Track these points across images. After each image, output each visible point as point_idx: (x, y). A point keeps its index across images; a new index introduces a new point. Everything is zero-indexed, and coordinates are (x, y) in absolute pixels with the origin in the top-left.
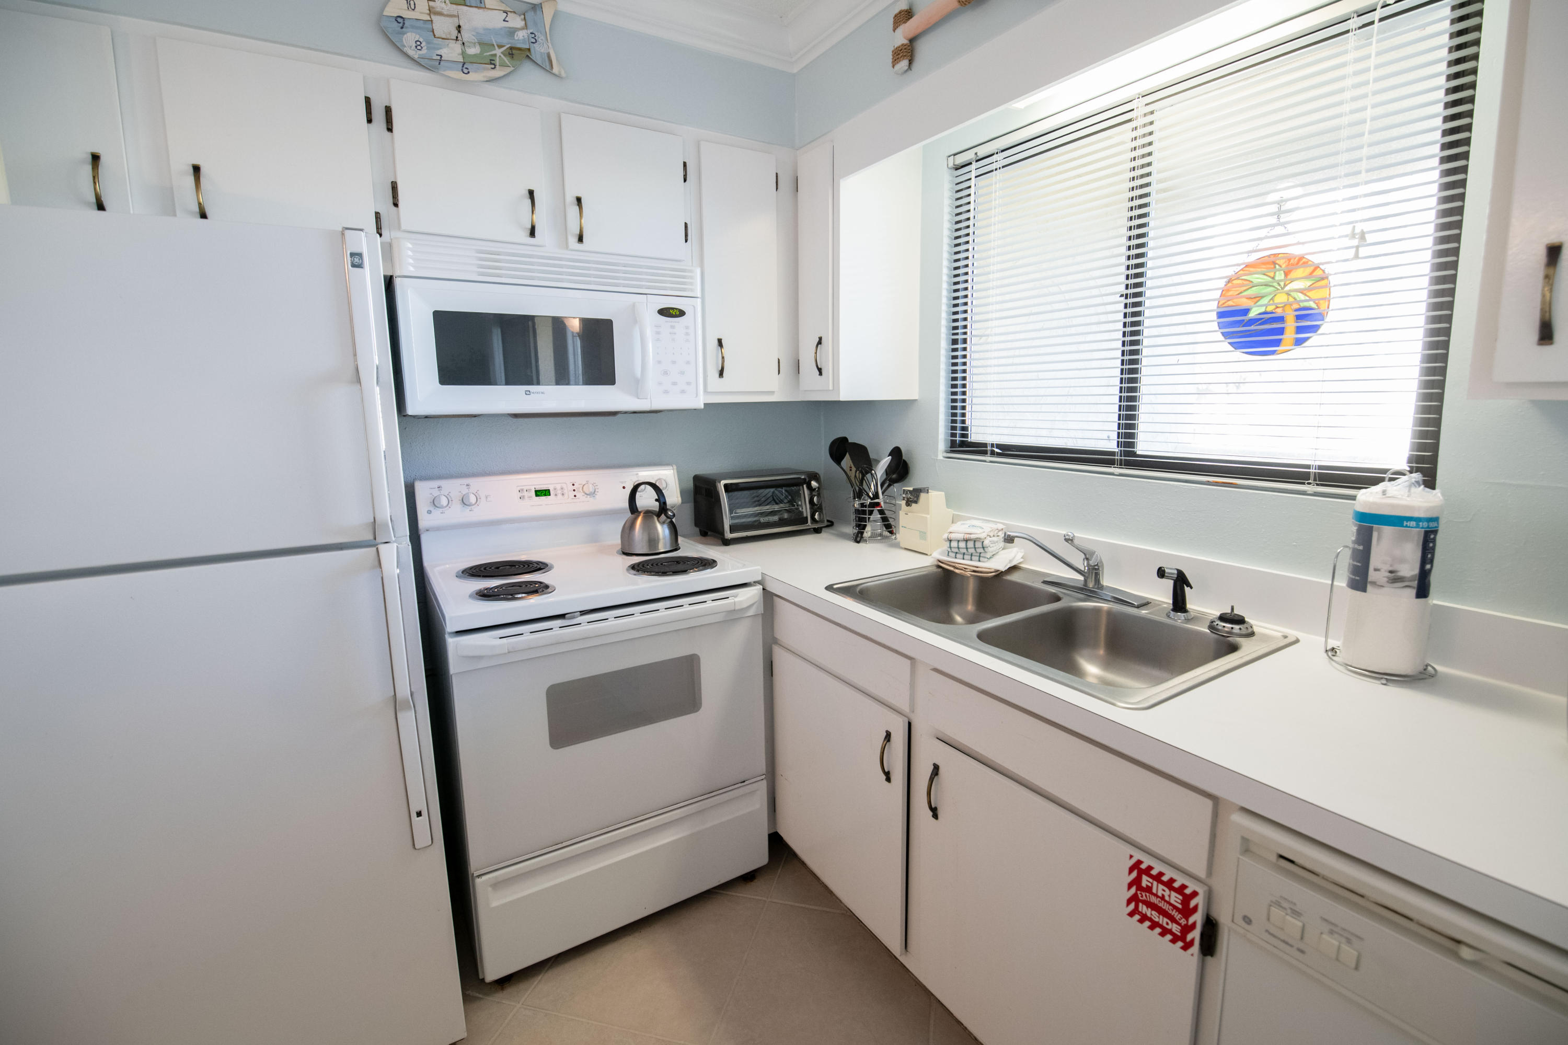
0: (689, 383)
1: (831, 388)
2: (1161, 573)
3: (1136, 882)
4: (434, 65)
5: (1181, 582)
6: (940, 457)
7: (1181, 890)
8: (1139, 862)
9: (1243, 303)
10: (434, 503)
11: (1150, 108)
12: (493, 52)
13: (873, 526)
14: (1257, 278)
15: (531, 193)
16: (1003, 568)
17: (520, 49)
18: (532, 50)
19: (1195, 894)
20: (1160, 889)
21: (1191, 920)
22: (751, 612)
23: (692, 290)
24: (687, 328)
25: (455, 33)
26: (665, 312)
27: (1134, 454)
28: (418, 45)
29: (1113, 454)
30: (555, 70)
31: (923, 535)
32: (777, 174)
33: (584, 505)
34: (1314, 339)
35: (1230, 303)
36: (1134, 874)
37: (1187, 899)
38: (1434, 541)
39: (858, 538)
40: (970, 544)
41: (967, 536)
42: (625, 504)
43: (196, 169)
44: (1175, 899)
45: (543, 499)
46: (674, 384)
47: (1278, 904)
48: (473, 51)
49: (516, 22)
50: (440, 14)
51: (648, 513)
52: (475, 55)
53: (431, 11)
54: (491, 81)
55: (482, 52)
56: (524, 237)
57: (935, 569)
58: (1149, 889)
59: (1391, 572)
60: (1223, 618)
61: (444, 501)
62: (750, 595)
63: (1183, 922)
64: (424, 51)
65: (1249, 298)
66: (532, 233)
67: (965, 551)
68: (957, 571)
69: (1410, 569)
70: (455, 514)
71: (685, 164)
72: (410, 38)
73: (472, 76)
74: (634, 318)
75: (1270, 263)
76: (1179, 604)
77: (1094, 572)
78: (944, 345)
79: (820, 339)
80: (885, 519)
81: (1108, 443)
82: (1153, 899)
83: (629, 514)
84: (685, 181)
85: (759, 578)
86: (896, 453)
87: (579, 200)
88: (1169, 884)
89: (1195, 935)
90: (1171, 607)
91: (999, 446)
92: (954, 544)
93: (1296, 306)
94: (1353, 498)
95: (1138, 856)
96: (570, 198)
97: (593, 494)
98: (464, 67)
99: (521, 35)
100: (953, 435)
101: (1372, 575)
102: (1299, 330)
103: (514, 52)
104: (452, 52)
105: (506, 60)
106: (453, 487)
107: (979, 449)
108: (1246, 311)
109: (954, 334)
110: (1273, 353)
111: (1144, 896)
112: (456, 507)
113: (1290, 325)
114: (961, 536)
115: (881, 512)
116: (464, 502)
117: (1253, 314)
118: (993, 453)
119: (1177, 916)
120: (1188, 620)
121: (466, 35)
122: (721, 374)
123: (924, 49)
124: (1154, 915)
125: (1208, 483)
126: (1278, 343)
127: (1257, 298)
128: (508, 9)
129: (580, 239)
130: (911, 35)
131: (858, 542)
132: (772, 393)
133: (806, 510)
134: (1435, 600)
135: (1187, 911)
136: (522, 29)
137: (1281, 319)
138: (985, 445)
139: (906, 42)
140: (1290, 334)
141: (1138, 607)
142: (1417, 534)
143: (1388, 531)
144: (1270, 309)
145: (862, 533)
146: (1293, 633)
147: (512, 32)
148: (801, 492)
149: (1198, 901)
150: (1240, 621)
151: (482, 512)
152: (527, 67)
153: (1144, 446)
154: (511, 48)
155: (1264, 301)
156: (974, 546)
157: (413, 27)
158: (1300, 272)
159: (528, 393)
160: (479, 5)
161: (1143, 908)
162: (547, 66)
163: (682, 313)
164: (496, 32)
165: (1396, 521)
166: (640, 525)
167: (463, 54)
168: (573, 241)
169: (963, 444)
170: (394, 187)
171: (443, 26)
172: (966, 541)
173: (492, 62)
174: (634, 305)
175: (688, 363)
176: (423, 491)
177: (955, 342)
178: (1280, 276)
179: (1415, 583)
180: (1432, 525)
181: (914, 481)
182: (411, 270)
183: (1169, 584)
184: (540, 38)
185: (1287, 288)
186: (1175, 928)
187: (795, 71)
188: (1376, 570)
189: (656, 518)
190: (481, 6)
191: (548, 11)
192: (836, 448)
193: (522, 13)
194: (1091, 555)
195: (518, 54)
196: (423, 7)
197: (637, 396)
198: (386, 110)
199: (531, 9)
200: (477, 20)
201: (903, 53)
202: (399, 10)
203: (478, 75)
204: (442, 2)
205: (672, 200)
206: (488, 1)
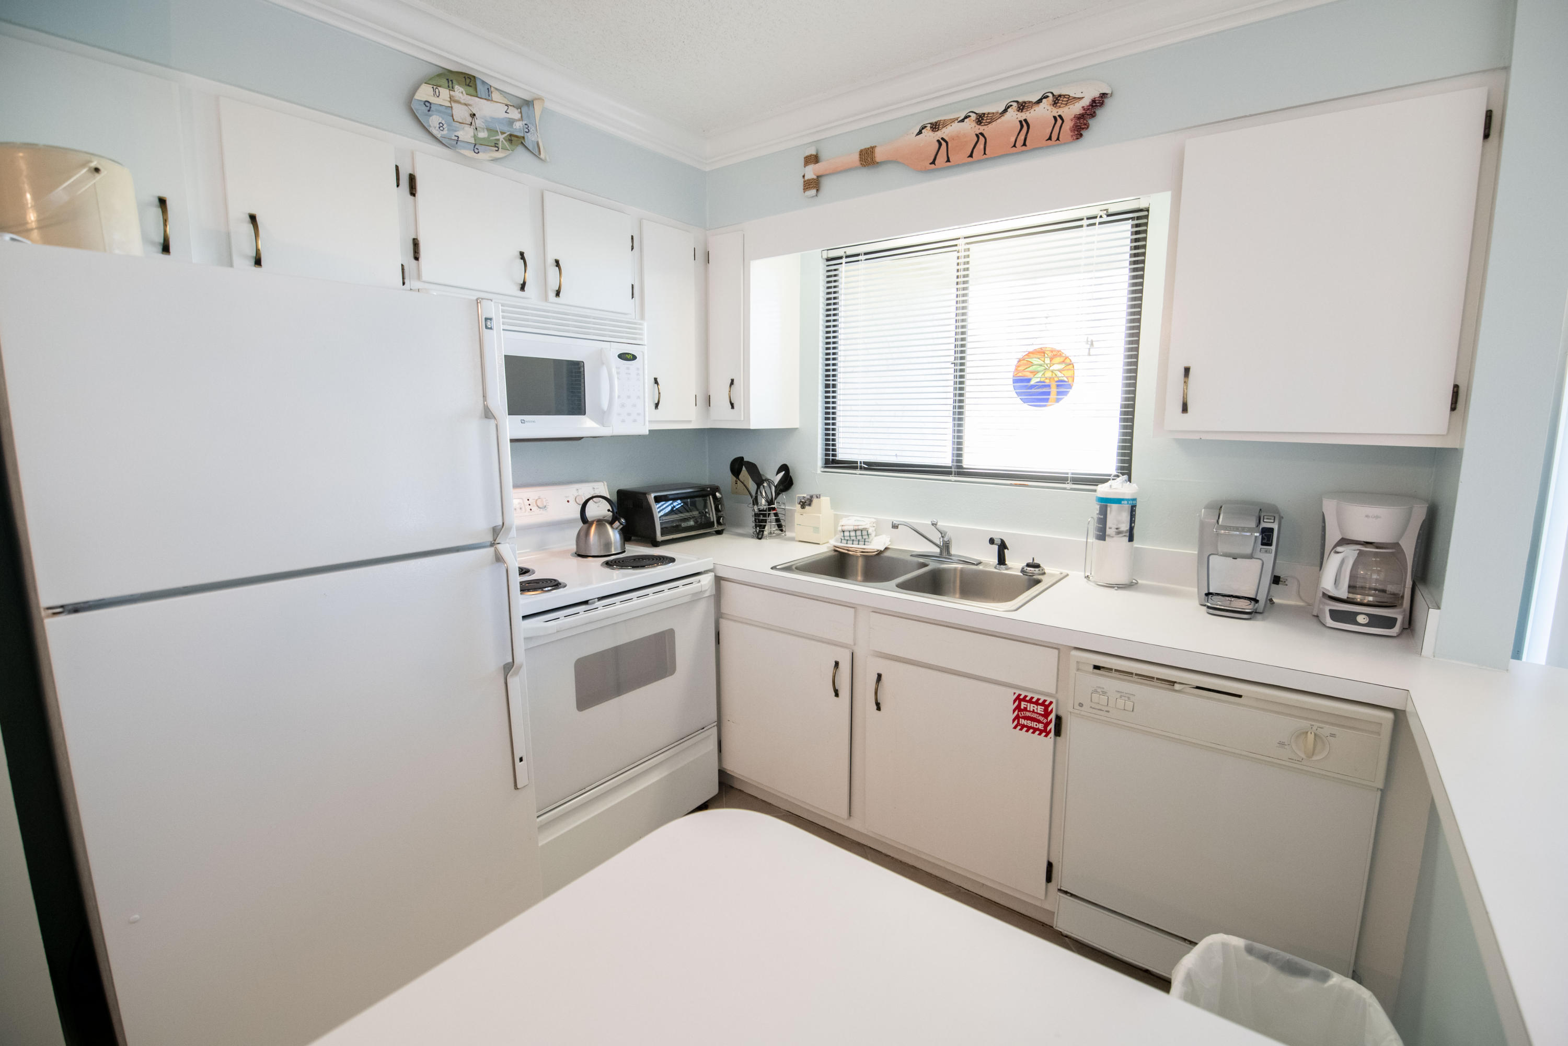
0: (639, 414)
1: (742, 419)
2: (992, 541)
3: (1018, 708)
4: (452, 144)
5: (1003, 547)
6: (819, 472)
7: (1043, 704)
8: (1020, 695)
9: (1028, 375)
11: (968, 246)
12: (497, 137)
13: (770, 527)
14: (1035, 361)
15: (522, 255)
16: (882, 549)
17: (517, 137)
18: (526, 138)
19: (1051, 703)
20: (1031, 707)
21: (1049, 719)
23: (641, 339)
24: (638, 369)
25: (469, 119)
26: (623, 356)
27: (961, 467)
28: (441, 126)
29: (950, 467)
30: (542, 156)
31: (816, 529)
32: (694, 248)
33: (538, 517)
34: (1066, 400)
35: (1020, 374)
36: (1017, 703)
37: (1046, 707)
38: (1135, 511)
39: (759, 536)
40: (859, 533)
41: (856, 528)
42: (578, 515)
43: (253, 218)
44: (1040, 709)
46: (629, 414)
47: (1096, 691)
48: (483, 135)
49: (514, 114)
50: (458, 102)
51: (600, 522)
52: (484, 138)
53: (452, 99)
54: (495, 160)
55: (489, 137)
56: (516, 290)
57: (833, 553)
58: (1025, 709)
59: (1117, 529)
60: (1028, 565)
62: (707, 581)
63: (1045, 721)
64: (445, 132)
65: (1031, 372)
66: (523, 287)
67: (854, 538)
68: (850, 553)
69: (1125, 527)
71: (632, 237)
72: (434, 121)
73: (481, 156)
74: (599, 359)
75: (1041, 352)
76: (1002, 561)
77: (946, 547)
78: (821, 388)
79: (732, 381)
80: (778, 520)
81: (946, 460)
82: (1028, 714)
83: (581, 524)
84: (632, 250)
85: (711, 567)
86: (784, 468)
87: (557, 262)
88: (1037, 703)
89: (1052, 726)
90: (996, 561)
91: (865, 463)
92: (847, 534)
93: (1056, 379)
94: (1095, 491)
95: (1018, 692)
96: (550, 261)
97: (546, 508)
98: (476, 146)
99: (518, 125)
100: (827, 455)
101: (1108, 531)
102: (1059, 393)
103: (513, 138)
104: (466, 134)
105: (506, 144)
107: (851, 465)
108: (1029, 380)
109: (826, 380)
110: (1045, 406)
111: (1022, 714)
113: (1054, 390)
114: (851, 528)
115: (776, 515)
117: (1032, 382)
118: (861, 468)
119: (1041, 718)
120: (1007, 569)
121: (478, 122)
122: (657, 406)
123: (826, 184)
124: (1029, 723)
125: (1011, 485)
126: (1047, 400)
127: (1035, 373)
128: (509, 103)
129: (558, 294)
130: (819, 174)
131: (760, 539)
132: (690, 421)
133: (713, 517)
134: (1136, 544)
135: (1047, 714)
136: (519, 120)
137: (1049, 386)
138: (856, 462)
139: (815, 177)
140: (1053, 395)
141: (977, 565)
142: (1127, 507)
143: (1115, 507)
144: (1043, 379)
145: (763, 531)
146: (1065, 572)
147: (511, 122)
148: (708, 502)
149: (1053, 706)
150: (1038, 566)
152: (520, 149)
153: (969, 462)
154: (511, 135)
155: (1040, 375)
156: (861, 534)
157: (440, 112)
158: (1058, 360)
159: (523, 422)
160: (487, 97)
161: (1022, 721)
162: (536, 152)
163: (634, 357)
164: (499, 121)
165: (1118, 501)
166: (595, 533)
167: (475, 137)
168: (552, 295)
169: (834, 461)
170: (416, 244)
171: (460, 112)
172: (855, 531)
173: (496, 145)
174: (596, 351)
175: (638, 397)
177: (827, 386)
178: (1047, 361)
179: (1128, 534)
180: (1134, 502)
181: (801, 490)
183: (995, 548)
184: (532, 129)
185: (1051, 368)
186: (1041, 726)
187: (707, 169)
188: (1110, 528)
189: (608, 526)
190: (489, 98)
191: (538, 107)
192: (737, 466)
193: (519, 107)
194: (943, 534)
195: (515, 140)
196: (444, 93)
197: (603, 424)
198: (412, 179)
199: (525, 105)
200: (486, 110)
201: (813, 185)
202: (425, 93)
203: (485, 155)
204: (459, 92)
205: (623, 265)
206: (495, 95)
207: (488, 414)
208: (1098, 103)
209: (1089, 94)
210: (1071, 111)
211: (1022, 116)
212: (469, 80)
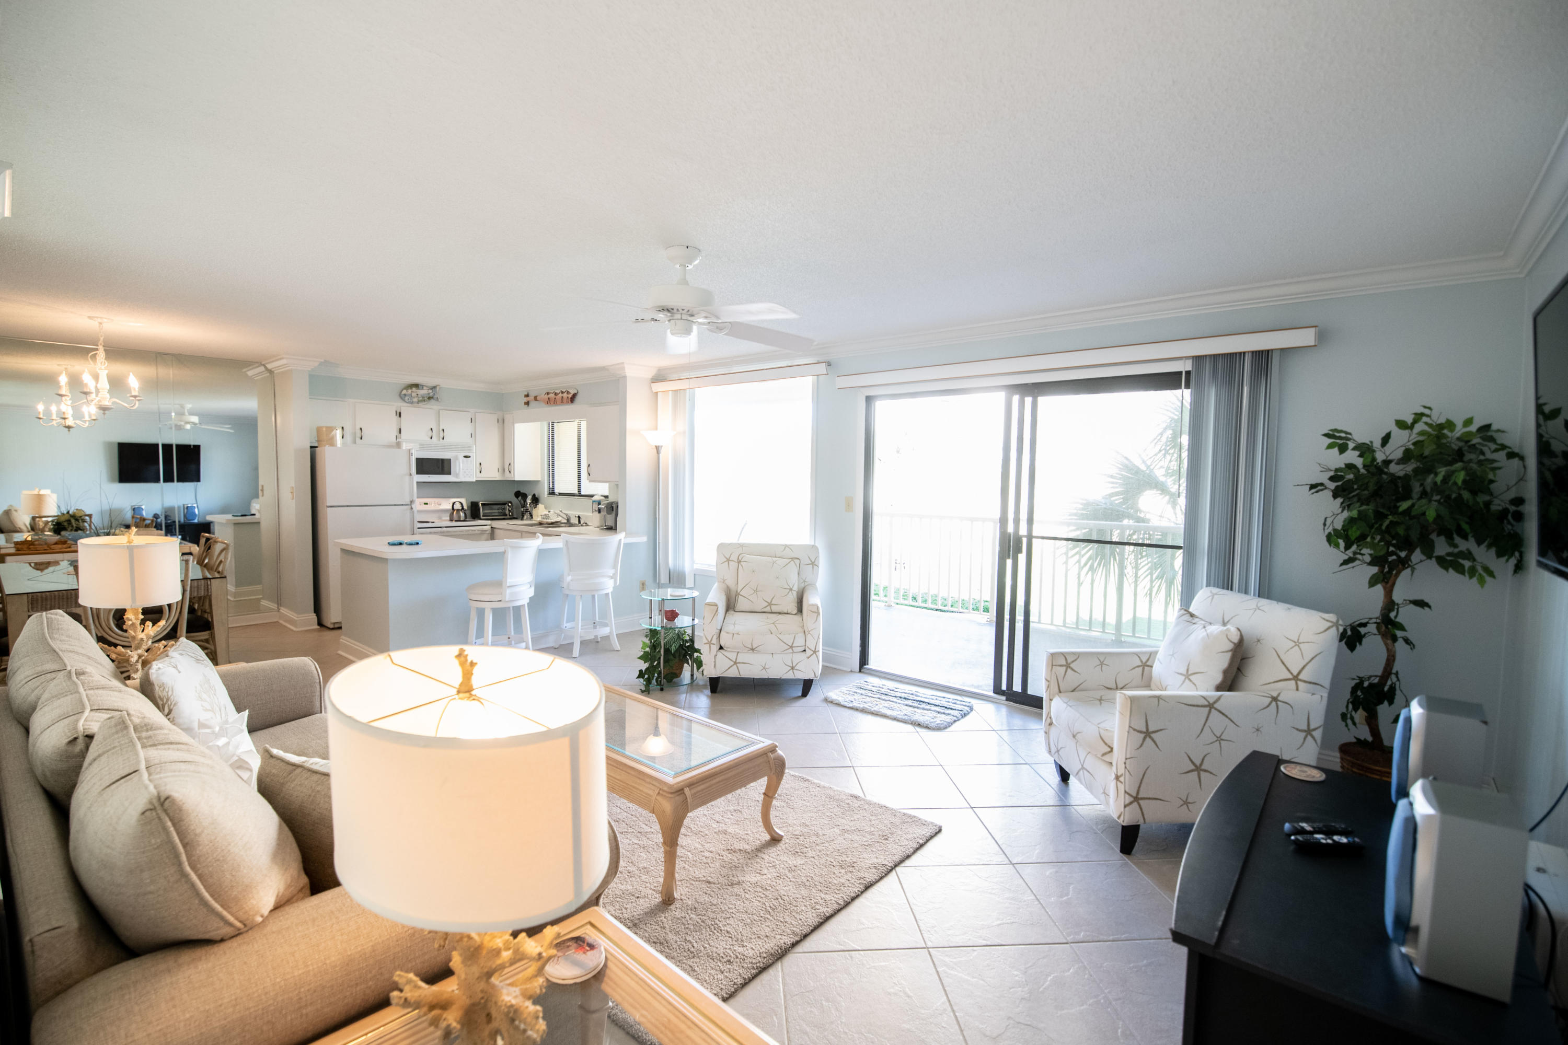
0: (472, 475)
1: (513, 477)
4: (412, 403)
5: (579, 518)
6: (545, 496)
12: (425, 399)
13: (526, 516)
15: (432, 429)
18: (434, 397)
22: (488, 532)
23: (473, 451)
24: (471, 461)
25: (416, 396)
26: (465, 457)
28: (408, 399)
30: (439, 400)
32: (498, 419)
33: (438, 508)
39: (521, 520)
42: (451, 507)
43: (361, 429)
45: (426, 506)
46: (467, 475)
48: (421, 399)
49: (430, 391)
50: (414, 392)
51: (458, 510)
53: (412, 392)
54: (424, 405)
56: (429, 439)
62: (488, 528)
64: (410, 400)
66: (431, 438)
67: (544, 517)
71: (472, 419)
72: (406, 398)
74: (456, 458)
79: (510, 464)
80: (530, 513)
81: (576, 492)
83: (452, 510)
84: (471, 423)
85: (490, 524)
86: (534, 495)
87: (443, 430)
90: (578, 524)
91: (556, 493)
92: (542, 516)
96: (441, 429)
97: (441, 505)
98: (418, 403)
100: (549, 490)
104: (415, 400)
105: (428, 400)
115: (528, 511)
118: (555, 495)
121: (418, 396)
122: (481, 472)
123: (530, 404)
128: (429, 389)
129: (443, 439)
130: (528, 401)
132: (496, 477)
133: (508, 512)
136: (432, 393)
145: (522, 518)
147: (429, 394)
148: (506, 507)
152: (432, 400)
153: (583, 492)
157: (409, 396)
162: (437, 400)
163: (470, 457)
164: (426, 394)
166: (456, 514)
167: (419, 400)
168: (441, 439)
169: (551, 494)
170: (400, 430)
171: (414, 394)
173: (424, 401)
174: (455, 456)
175: (472, 470)
181: (539, 503)
184: (436, 394)
187: (504, 393)
189: (461, 511)
190: (422, 389)
191: (438, 388)
192: (518, 494)
193: (431, 389)
194: (567, 515)
195: (430, 398)
196: (410, 391)
197: (457, 478)
198: (400, 413)
199: (433, 388)
200: (422, 392)
201: (527, 403)
202: (404, 392)
203: (420, 404)
204: (414, 389)
205: (468, 428)
206: (425, 388)
207: (411, 475)
208: (574, 396)
209: (573, 392)
210: (570, 396)
211: (562, 395)
212: (417, 386)
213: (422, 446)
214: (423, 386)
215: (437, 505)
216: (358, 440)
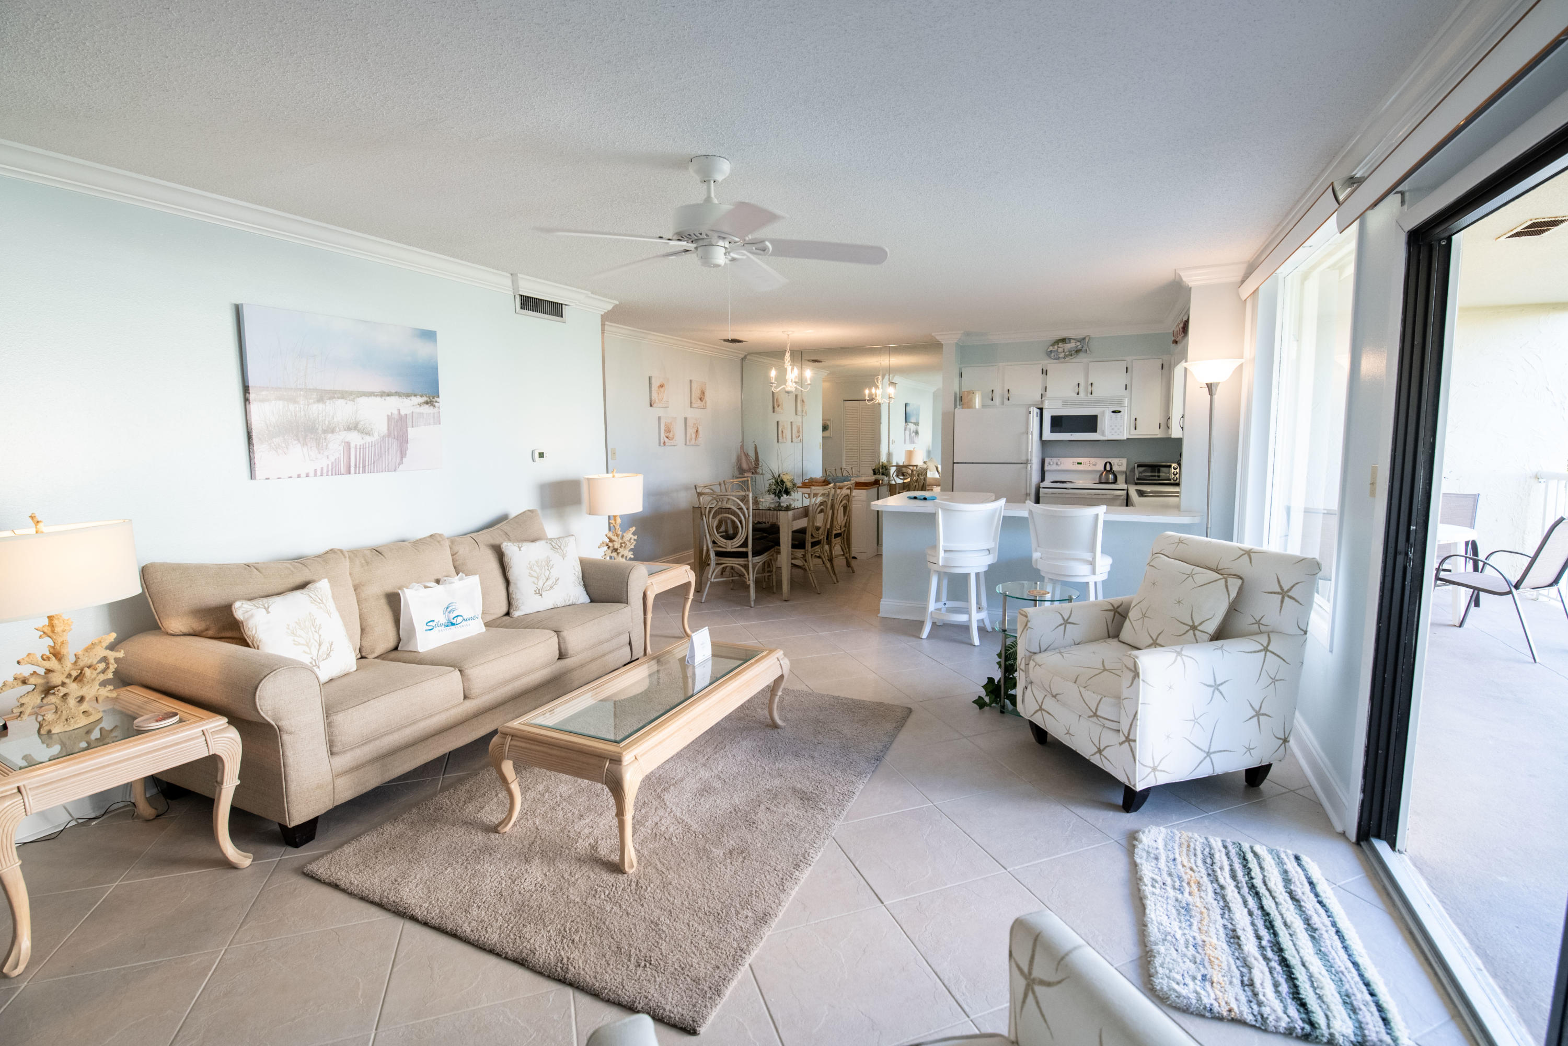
0: (1123, 432)
4: (1058, 358)
10: (1049, 464)
12: (1072, 353)
15: (1079, 384)
17: (1080, 350)
18: (1082, 349)
22: (1122, 497)
23: (1125, 405)
24: (1122, 416)
25: (1063, 351)
26: (1114, 412)
28: (1055, 355)
30: (1088, 352)
32: (1162, 365)
33: (1092, 468)
42: (1102, 468)
43: (1009, 390)
45: (1079, 465)
46: (1116, 432)
48: (1068, 353)
49: (1079, 343)
50: (1060, 347)
52: (1068, 355)
53: (1058, 347)
54: (1071, 359)
56: (1075, 395)
61: (1052, 463)
64: (1057, 356)
66: (1078, 394)
70: (1054, 467)
71: (1127, 368)
72: (1053, 355)
73: (1066, 359)
74: (1103, 413)
84: (1127, 372)
87: (1092, 384)
96: (1090, 383)
97: (1095, 465)
98: (1064, 358)
99: (1079, 347)
104: (1062, 355)
105: (1075, 353)
106: (1055, 460)
112: (1055, 465)
116: (1057, 464)
121: (1065, 350)
122: (1136, 429)
128: (1077, 341)
129: (1091, 394)
132: (1158, 434)
136: (1080, 345)
147: (1077, 347)
151: (1062, 467)
152: (1081, 353)
154: (1076, 350)
157: (1055, 352)
162: (1086, 352)
163: (1120, 412)
164: (1074, 348)
166: (1104, 474)
167: (1066, 355)
168: (1089, 394)
170: (1046, 387)
171: (1061, 350)
173: (1072, 355)
174: (1104, 411)
175: (1122, 426)
176: (1047, 460)
182: (1047, 407)
184: (1084, 346)
189: (1109, 472)
190: (1070, 343)
191: (1088, 339)
193: (1080, 341)
195: (1078, 351)
196: (1056, 347)
197: (1105, 435)
198: (1046, 371)
199: (1082, 340)
200: (1069, 346)
202: (1051, 349)
203: (1068, 359)
204: (1061, 345)
205: (1122, 379)
206: (1072, 341)
207: (1029, 433)
212: (1063, 340)
213: (1066, 403)
214: (1070, 339)
215: (1091, 465)
216: (1006, 401)
